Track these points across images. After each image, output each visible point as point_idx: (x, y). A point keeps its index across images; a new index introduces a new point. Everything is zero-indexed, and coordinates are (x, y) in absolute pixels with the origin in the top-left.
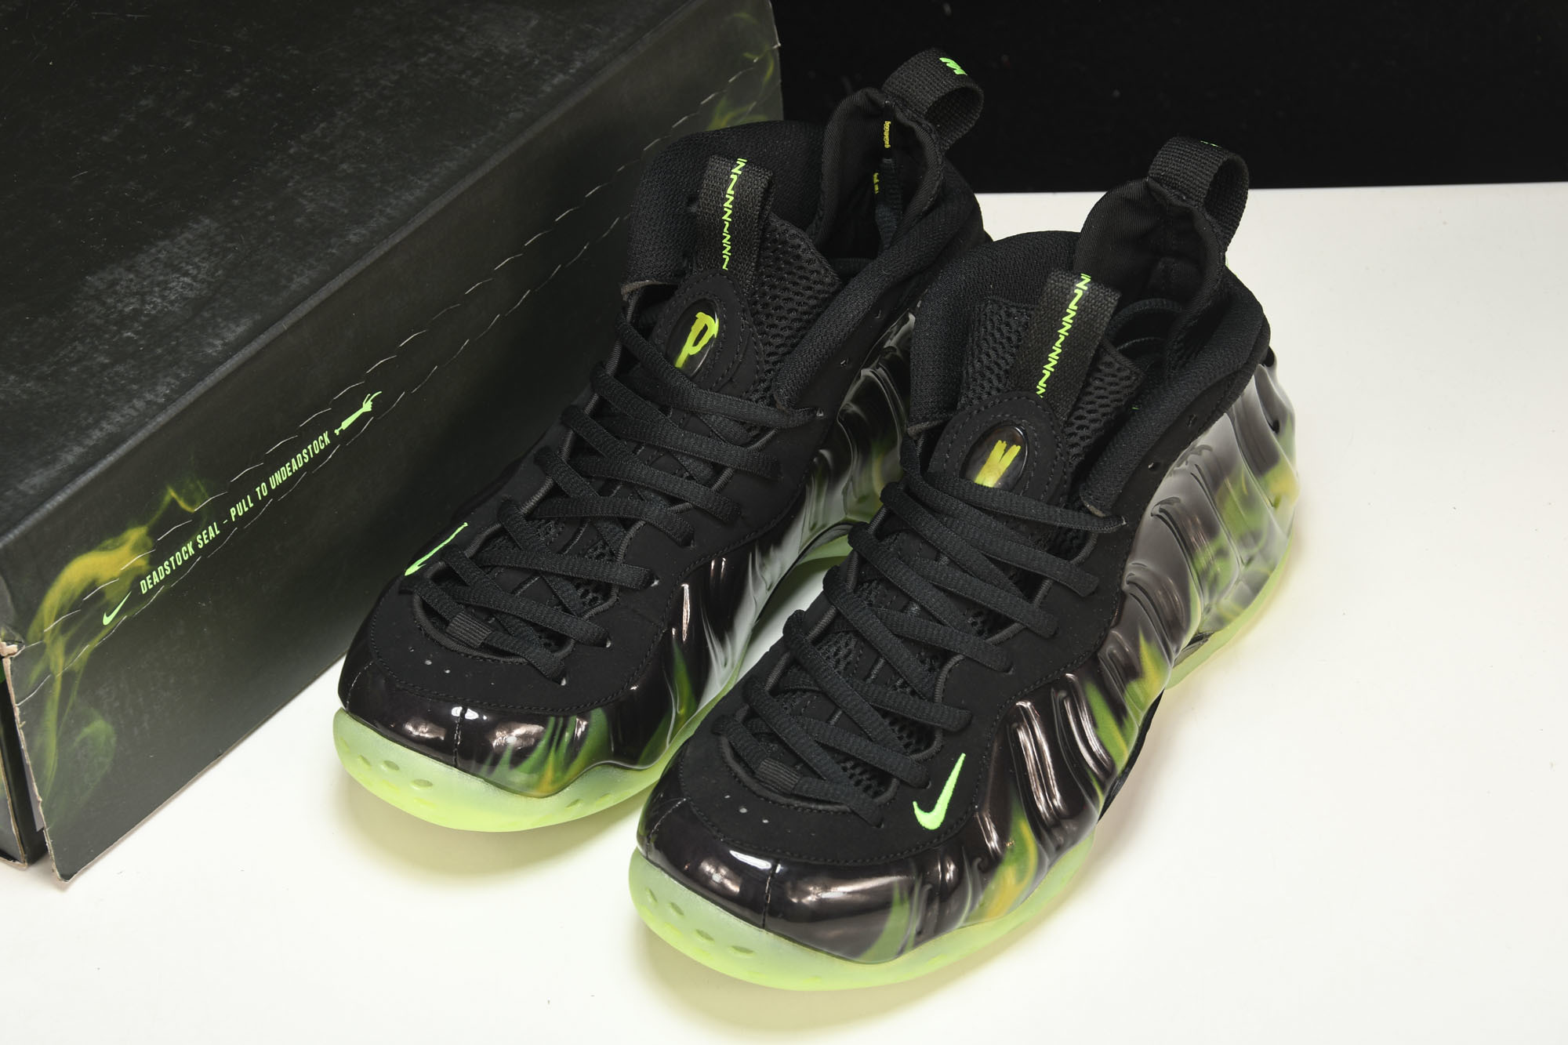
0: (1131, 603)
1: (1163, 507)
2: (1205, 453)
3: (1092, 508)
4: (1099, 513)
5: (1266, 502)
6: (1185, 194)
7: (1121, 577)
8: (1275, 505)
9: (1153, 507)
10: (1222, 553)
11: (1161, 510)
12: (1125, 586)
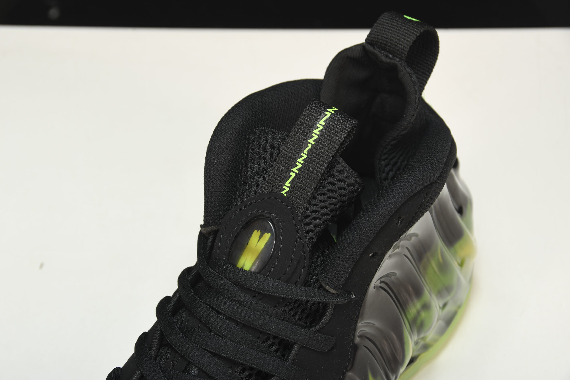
0: (362, 352)
1: (383, 280)
2: (413, 238)
3: (328, 288)
4: (333, 291)
5: (455, 265)
6: (392, 54)
7: (354, 335)
8: (461, 265)
9: (375, 281)
10: (426, 307)
11: (381, 282)
12: (357, 340)
